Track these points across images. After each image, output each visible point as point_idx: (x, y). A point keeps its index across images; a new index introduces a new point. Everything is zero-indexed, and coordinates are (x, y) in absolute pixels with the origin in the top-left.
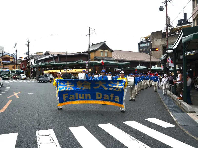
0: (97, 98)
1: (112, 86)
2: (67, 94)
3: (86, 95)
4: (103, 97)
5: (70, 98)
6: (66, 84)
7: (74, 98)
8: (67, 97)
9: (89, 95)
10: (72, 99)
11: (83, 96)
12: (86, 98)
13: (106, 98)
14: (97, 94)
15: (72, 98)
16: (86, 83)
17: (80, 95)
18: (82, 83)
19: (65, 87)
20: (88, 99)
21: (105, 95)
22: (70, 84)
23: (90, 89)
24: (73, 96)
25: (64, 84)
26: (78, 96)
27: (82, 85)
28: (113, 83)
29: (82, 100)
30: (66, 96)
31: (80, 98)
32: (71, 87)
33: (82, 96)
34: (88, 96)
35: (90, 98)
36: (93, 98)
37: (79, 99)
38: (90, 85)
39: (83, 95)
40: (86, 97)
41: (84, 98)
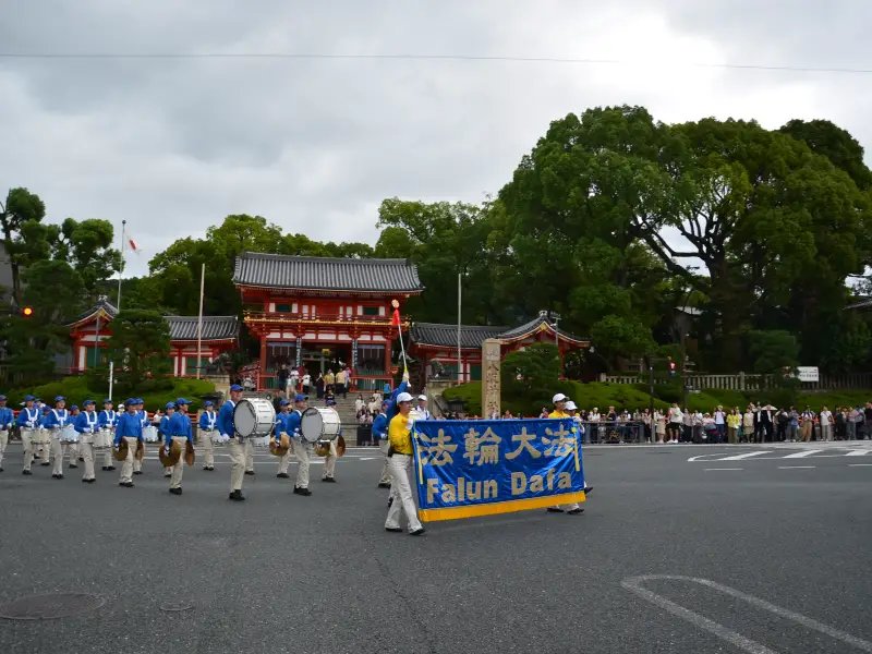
0: (515, 491)
2: (436, 481)
3: (486, 484)
5: (444, 498)
6: (434, 440)
8: (436, 490)
9: (494, 483)
10: (447, 500)
11: (476, 489)
13: (537, 486)
14: (514, 477)
15: (448, 497)
16: (490, 436)
17: (470, 484)
18: (479, 437)
20: (491, 500)
21: (533, 478)
22: (445, 443)
23: (496, 461)
24: (452, 489)
25: (431, 439)
26: (465, 488)
27: (477, 448)
28: (551, 434)
29: (474, 502)
30: (434, 486)
31: (471, 496)
32: (448, 452)
33: (473, 491)
34: (491, 489)
35: (495, 493)
36: (505, 494)
37: (468, 502)
38: (496, 446)
39: (478, 484)
40: (486, 496)
41: (479, 498)
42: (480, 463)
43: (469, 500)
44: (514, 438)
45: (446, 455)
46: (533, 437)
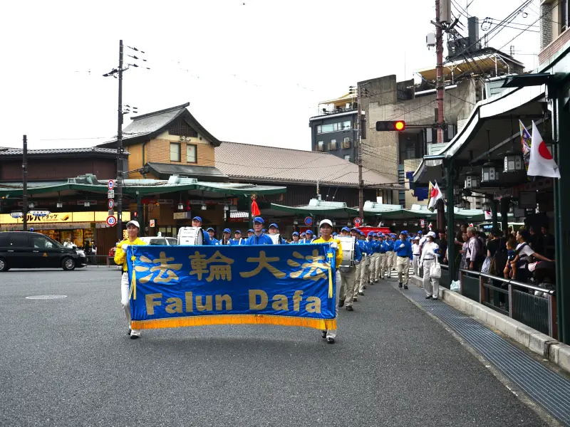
0: (253, 306)
1: (299, 265)
2: (160, 296)
3: (218, 298)
4: (270, 303)
5: (169, 309)
6: (156, 261)
7: (179, 310)
8: (159, 303)
9: (227, 297)
10: (173, 312)
11: (207, 302)
12: (217, 309)
13: (280, 305)
14: (253, 293)
15: (174, 308)
16: (219, 258)
17: (199, 298)
18: (206, 258)
19: (154, 269)
20: (224, 311)
21: (276, 297)
22: (168, 263)
23: (229, 278)
24: (178, 301)
25: (152, 260)
26: (194, 301)
27: (205, 267)
28: (301, 257)
29: (206, 313)
30: (154, 300)
31: (200, 307)
32: (172, 270)
33: (204, 304)
34: (224, 302)
35: (229, 306)
36: (241, 307)
37: (196, 313)
38: (229, 267)
39: (209, 298)
40: (219, 306)
41: (210, 309)
42: (209, 279)
43: (199, 312)
44: (250, 260)
45: (170, 273)
46: (276, 259)
